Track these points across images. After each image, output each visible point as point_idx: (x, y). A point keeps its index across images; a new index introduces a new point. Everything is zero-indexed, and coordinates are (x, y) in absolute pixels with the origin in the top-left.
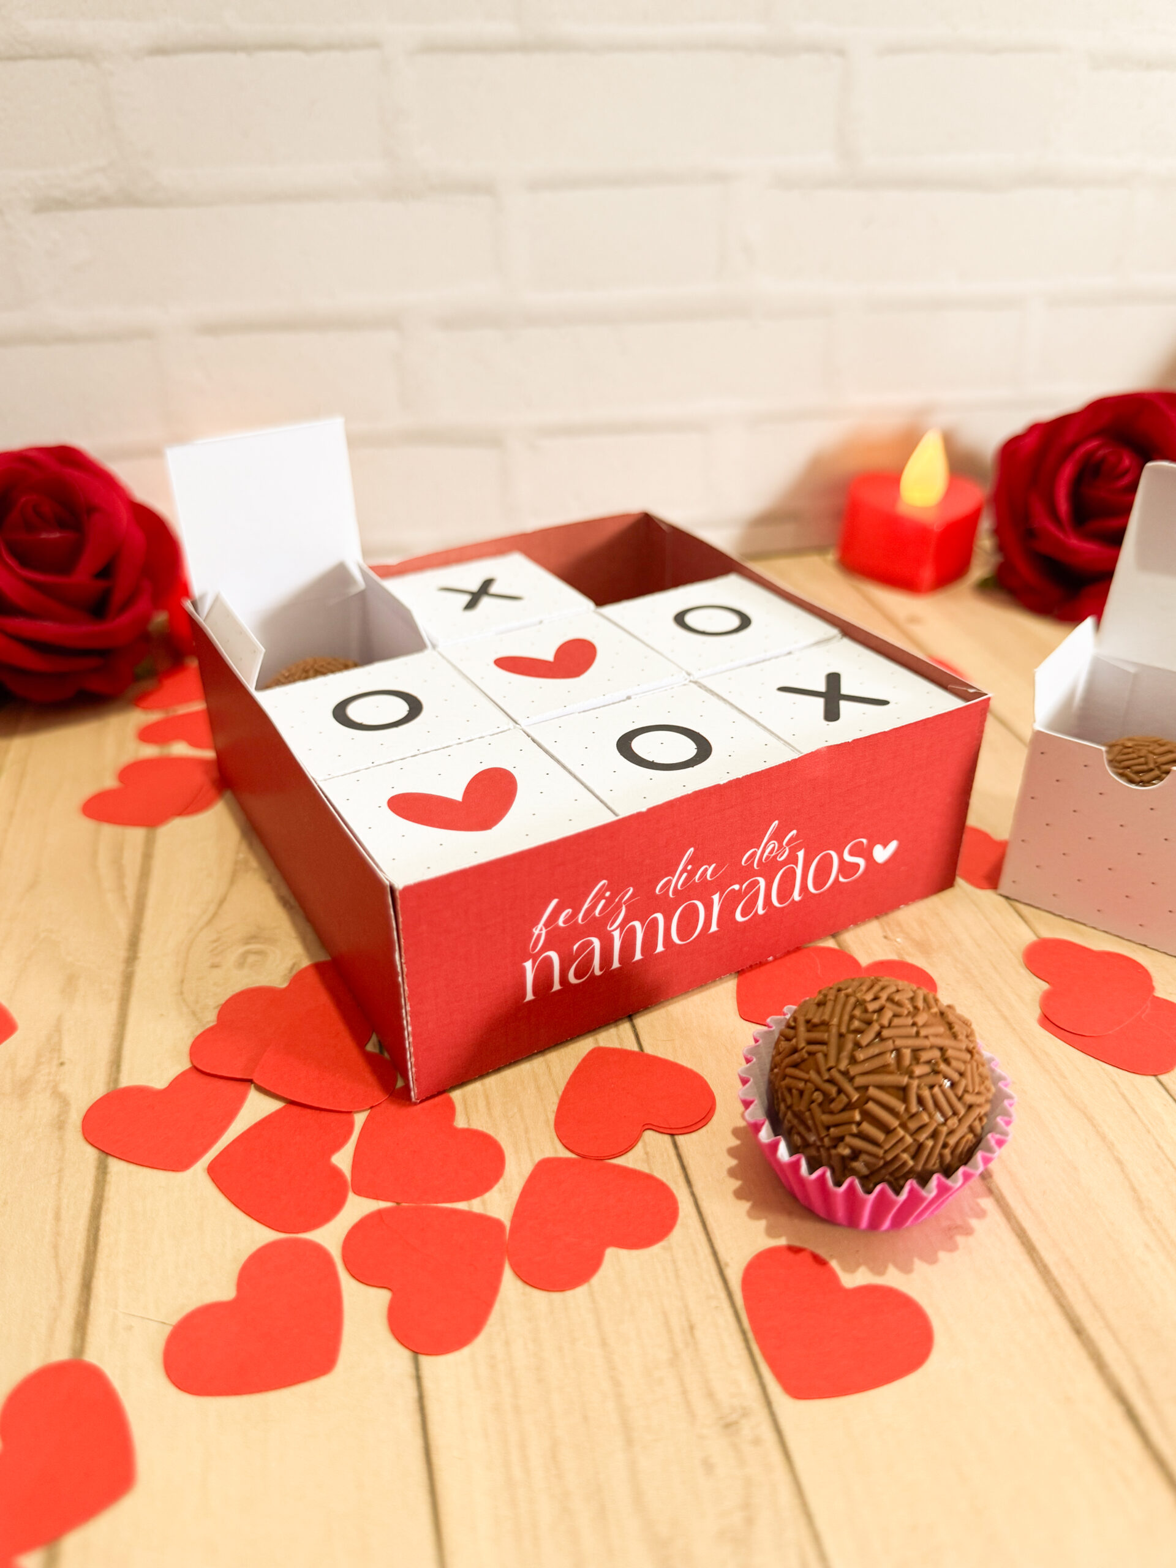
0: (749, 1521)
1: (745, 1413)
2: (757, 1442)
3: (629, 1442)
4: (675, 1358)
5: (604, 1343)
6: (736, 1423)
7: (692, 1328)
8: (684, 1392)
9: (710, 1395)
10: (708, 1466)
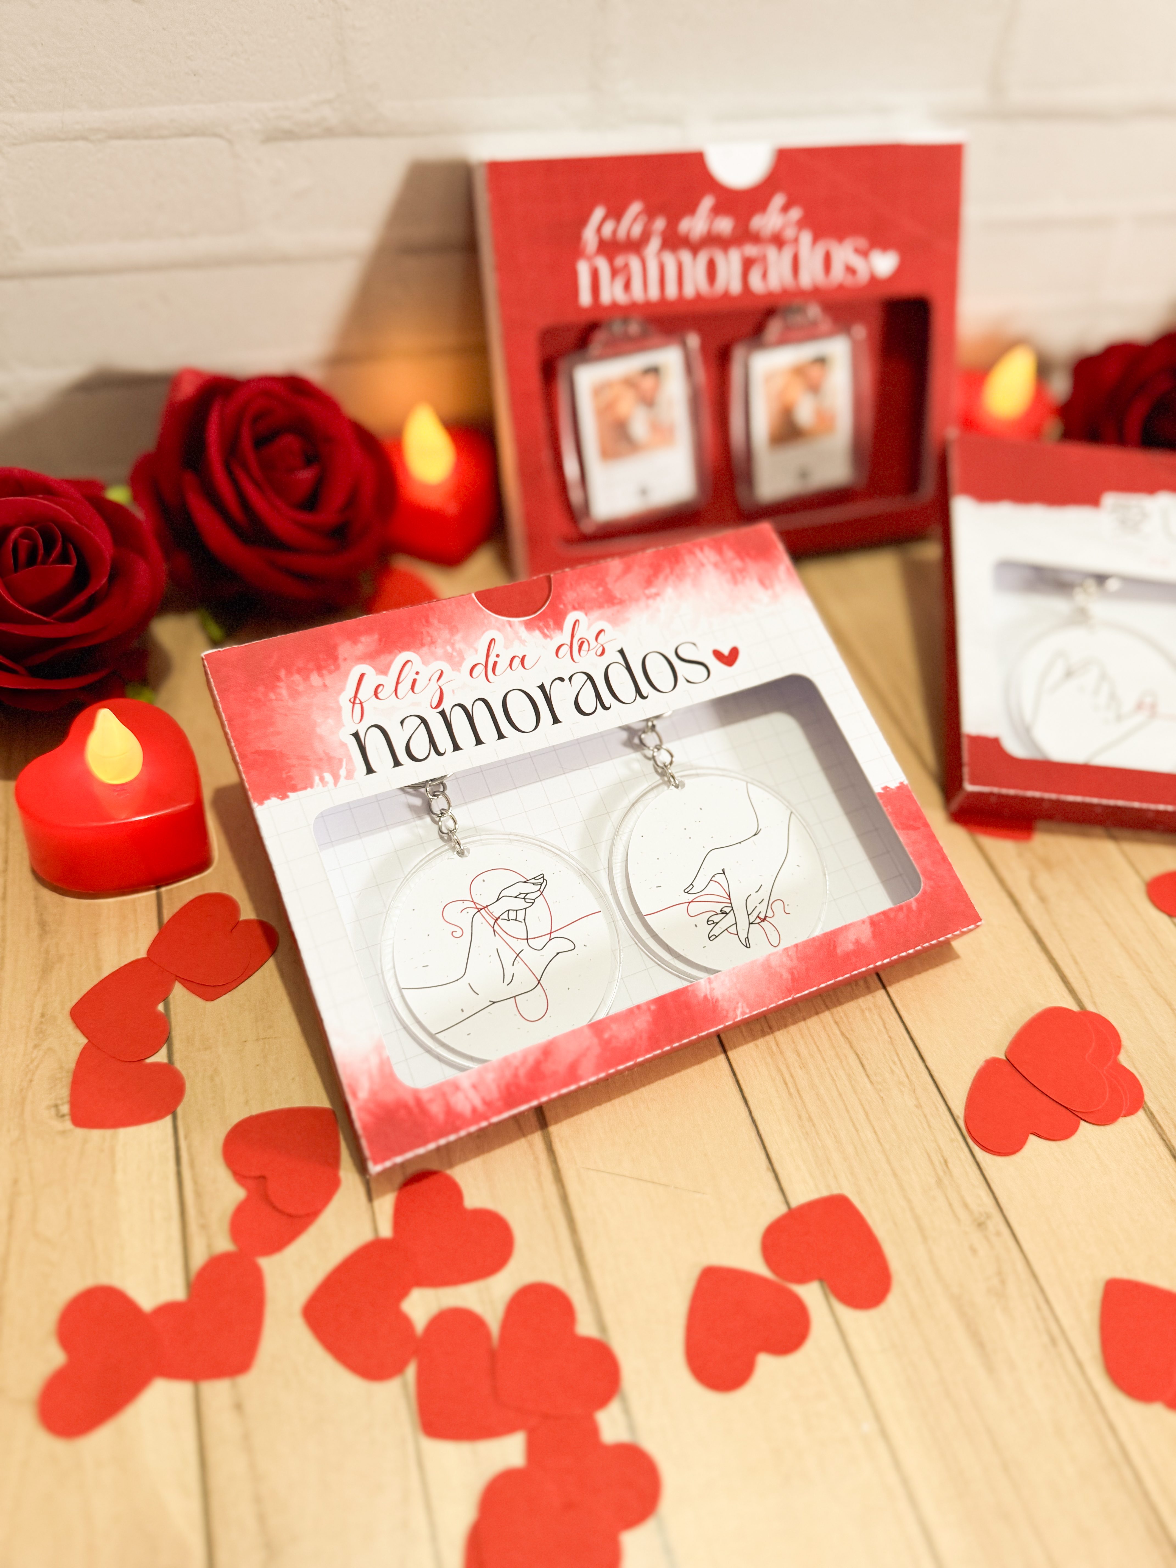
4: (939, 1182)
7: (946, 1162)
8: (950, 1205)
9: (966, 1206)
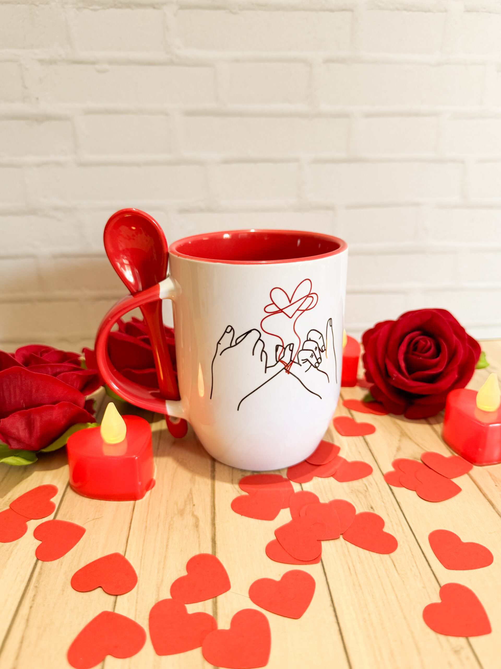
1: (462, 648)
2: (468, 658)
3: (419, 653)
6: (459, 651)
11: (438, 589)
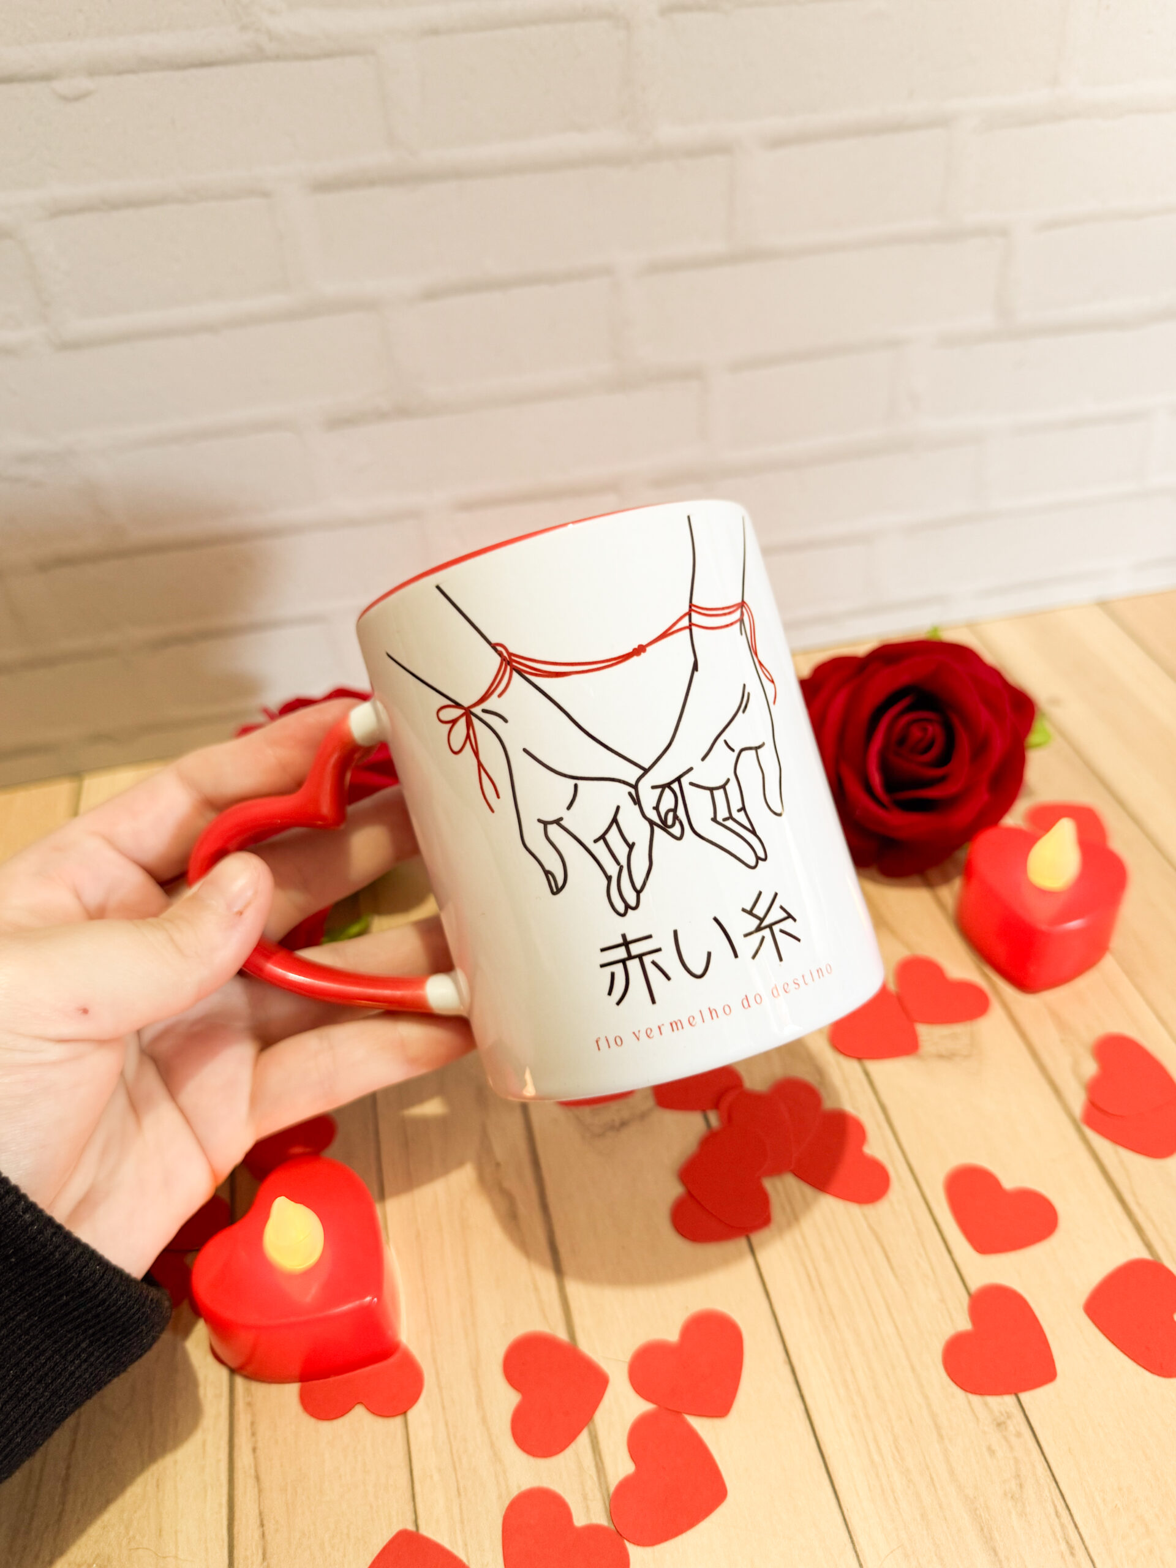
0: (1021, 1486)
1: (1009, 1416)
2: (1019, 1435)
3: (941, 1437)
5: (913, 1369)
6: (1004, 1423)
10: (991, 1451)
11: (965, 1300)
